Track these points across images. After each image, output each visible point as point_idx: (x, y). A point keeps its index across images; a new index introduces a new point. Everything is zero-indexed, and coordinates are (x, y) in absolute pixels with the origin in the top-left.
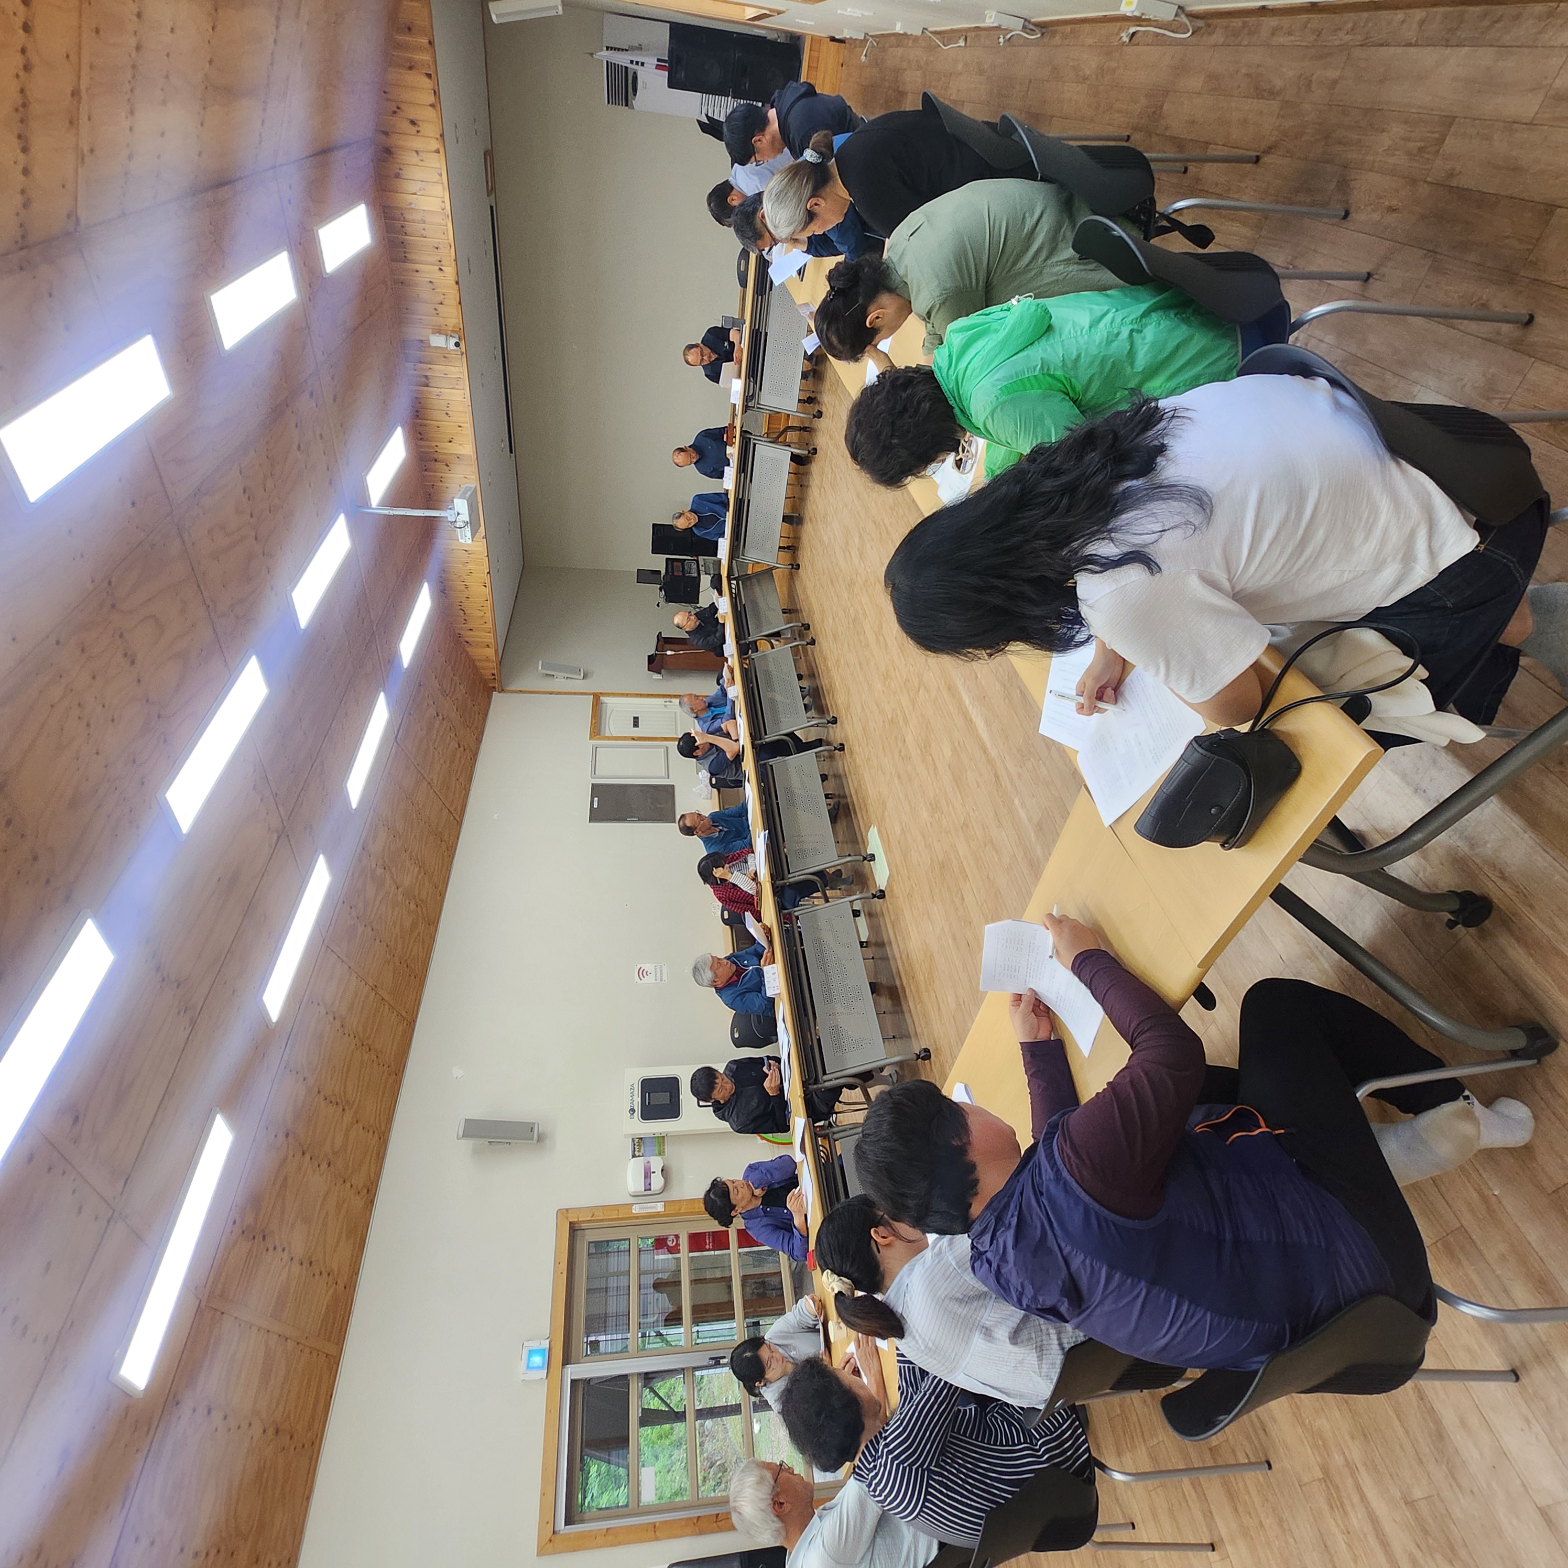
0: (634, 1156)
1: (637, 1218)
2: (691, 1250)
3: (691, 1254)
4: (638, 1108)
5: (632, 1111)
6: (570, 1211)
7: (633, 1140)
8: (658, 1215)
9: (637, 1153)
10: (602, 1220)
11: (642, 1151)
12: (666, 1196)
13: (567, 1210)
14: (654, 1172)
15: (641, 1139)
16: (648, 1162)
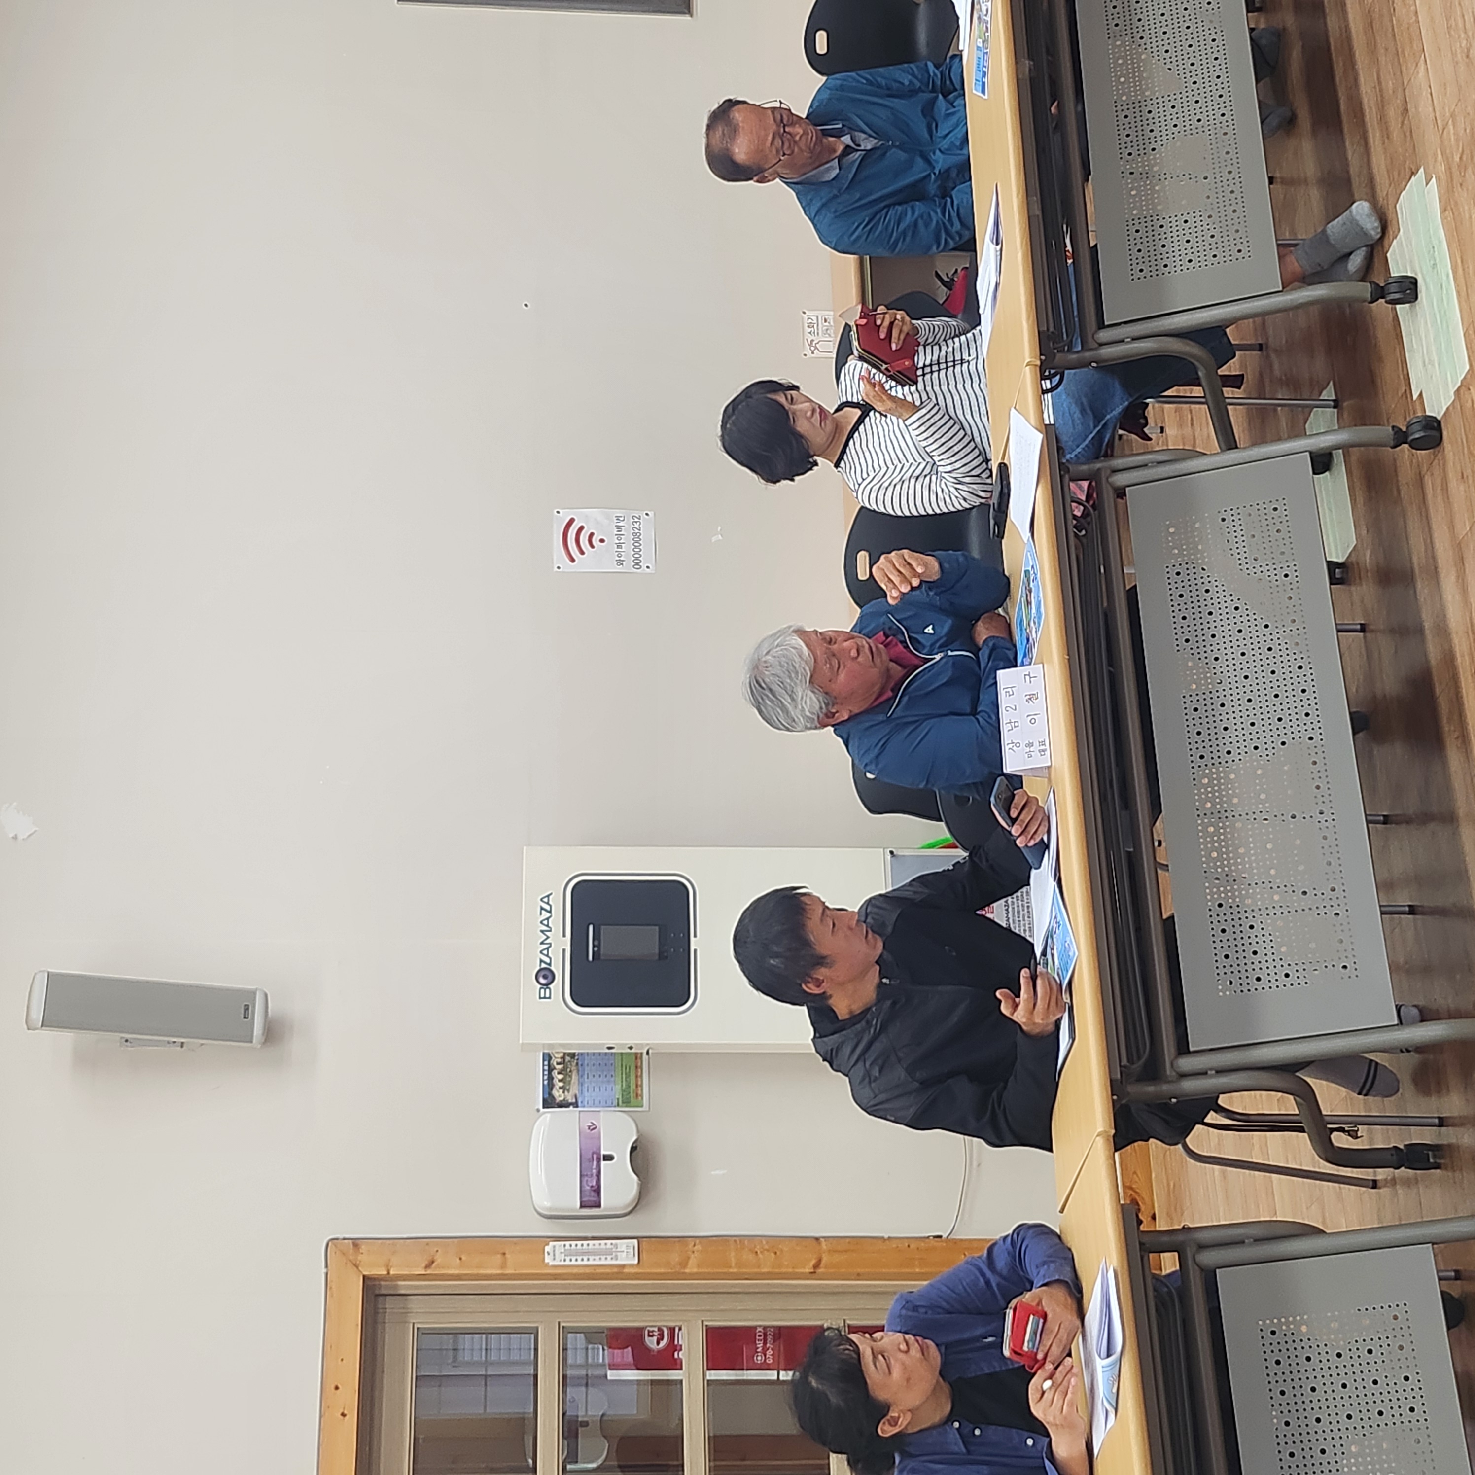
0: (549, 1102)
1: (556, 1277)
2: (713, 1364)
3: (712, 1375)
4: (562, 968)
5: (546, 975)
6: (363, 1248)
7: (547, 1057)
8: (619, 1272)
9: (558, 1095)
10: (458, 1277)
11: (574, 1089)
12: (644, 1225)
13: (356, 1243)
14: (609, 1158)
15: (573, 1055)
16: (592, 1127)
